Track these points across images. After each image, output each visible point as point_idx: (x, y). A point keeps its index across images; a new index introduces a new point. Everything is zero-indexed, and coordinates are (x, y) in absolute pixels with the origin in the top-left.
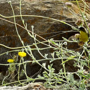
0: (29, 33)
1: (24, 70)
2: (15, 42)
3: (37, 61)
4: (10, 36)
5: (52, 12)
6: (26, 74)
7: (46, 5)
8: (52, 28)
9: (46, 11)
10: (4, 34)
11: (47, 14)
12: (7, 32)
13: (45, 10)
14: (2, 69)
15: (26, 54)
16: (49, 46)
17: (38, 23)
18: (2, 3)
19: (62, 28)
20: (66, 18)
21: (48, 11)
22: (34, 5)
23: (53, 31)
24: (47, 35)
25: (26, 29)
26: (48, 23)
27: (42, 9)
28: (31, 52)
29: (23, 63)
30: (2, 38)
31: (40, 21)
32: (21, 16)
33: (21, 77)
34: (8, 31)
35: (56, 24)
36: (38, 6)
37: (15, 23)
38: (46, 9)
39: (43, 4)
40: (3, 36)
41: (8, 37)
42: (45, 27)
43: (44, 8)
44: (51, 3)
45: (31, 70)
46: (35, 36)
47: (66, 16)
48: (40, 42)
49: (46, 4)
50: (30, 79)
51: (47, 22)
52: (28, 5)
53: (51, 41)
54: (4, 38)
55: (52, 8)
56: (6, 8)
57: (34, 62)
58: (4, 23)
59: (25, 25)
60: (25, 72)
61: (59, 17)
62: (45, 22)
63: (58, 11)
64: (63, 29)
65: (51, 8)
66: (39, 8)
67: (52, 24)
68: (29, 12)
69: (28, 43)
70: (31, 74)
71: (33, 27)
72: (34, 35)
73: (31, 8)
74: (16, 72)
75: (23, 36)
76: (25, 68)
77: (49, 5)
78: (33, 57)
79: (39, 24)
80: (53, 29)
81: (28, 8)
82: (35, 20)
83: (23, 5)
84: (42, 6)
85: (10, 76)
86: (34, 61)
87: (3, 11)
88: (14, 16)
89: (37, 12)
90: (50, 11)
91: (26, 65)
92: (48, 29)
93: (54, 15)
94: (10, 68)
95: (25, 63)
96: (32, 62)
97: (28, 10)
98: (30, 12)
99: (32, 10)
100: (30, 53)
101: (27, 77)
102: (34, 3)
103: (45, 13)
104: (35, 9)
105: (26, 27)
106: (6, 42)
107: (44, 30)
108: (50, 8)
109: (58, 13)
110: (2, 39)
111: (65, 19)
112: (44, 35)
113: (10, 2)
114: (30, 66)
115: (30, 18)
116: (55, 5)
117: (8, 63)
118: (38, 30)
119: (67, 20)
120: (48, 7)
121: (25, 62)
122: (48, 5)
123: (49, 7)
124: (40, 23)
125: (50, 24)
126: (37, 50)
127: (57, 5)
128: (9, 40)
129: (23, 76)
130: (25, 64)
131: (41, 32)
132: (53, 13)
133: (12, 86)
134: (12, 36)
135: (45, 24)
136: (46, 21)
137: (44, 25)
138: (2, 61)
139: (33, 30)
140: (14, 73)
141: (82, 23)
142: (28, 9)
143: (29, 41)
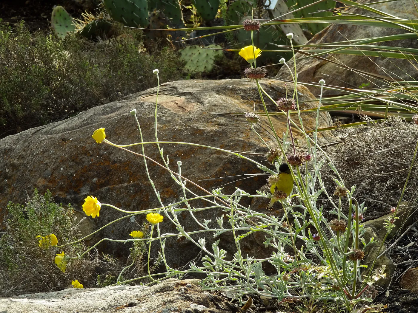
0: (172, 176)
1: (160, 253)
2: (148, 197)
3: (187, 234)
4: (138, 184)
5: (226, 135)
6: (165, 260)
7: (215, 119)
8: (225, 168)
9: (216, 133)
10: (126, 179)
11: (216, 138)
12: (132, 176)
13: (213, 131)
14: (121, 253)
15: (162, 217)
16: (215, 203)
17: (198, 156)
18: (125, 114)
19: (246, 167)
20: (255, 146)
21: (219, 132)
22: (190, 120)
23: (228, 173)
24: (214, 181)
25: (168, 169)
26: (218, 158)
27: (207, 128)
28: (175, 216)
29: (160, 237)
30: (122, 187)
31: (201, 153)
32: (157, 142)
33: (157, 267)
34: (134, 172)
35: (235, 159)
36: (199, 121)
37: (144, 155)
38: (215, 128)
39: (209, 117)
40: (125, 184)
41: (135, 186)
42: (210, 165)
43: (212, 125)
44: (226, 117)
45: (181, 254)
46: (185, 182)
47: (257, 143)
48: (198, 197)
49: (215, 117)
50: (173, 272)
51: (216, 156)
52: (178, 119)
53: (216, 193)
54: (127, 187)
55: (228, 127)
56: (132, 125)
57: (181, 236)
58: (127, 157)
59: (166, 160)
60: (162, 257)
61: (241, 144)
62: (212, 154)
63: (239, 133)
64: (248, 170)
65: (227, 125)
66: (201, 126)
67: (225, 159)
68: (180, 134)
69: (174, 197)
70: (181, 263)
71: (180, 163)
72: (183, 180)
73: (185, 126)
74: (145, 258)
75: (166, 183)
76: (163, 248)
77: (222, 120)
78: (179, 225)
79: (199, 159)
80: (229, 169)
81: (177, 125)
82: (192, 151)
83: (169, 119)
84: (208, 122)
85: (134, 265)
86: (181, 233)
87: (127, 132)
88: (142, 143)
89: (196, 134)
90: (223, 132)
91: (164, 243)
92: (216, 170)
93: (230, 141)
94: (136, 250)
95: (164, 238)
96: (176, 236)
97: (177, 130)
98: (182, 135)
99: (186, 129)
100: (173, 218)
101: (167, 267)
102: (191, 116)
103: (211, 137)
104: (192, 128)
105: (167, 164)
106: (130, 196)
107: (208, 170)
108: (224, 127)
109: (239, 136)
110: (122, 190)
111: (253, 149)
112: (208, 181)
113: (133, 110)
114: (179, 246)
115: (182, 146)
116: (234, 120)
117: (132, 238)
118: (197, 172)
119: (257, 151)
120: (219, 125)
121: (163, 236)
122: (219, 121)
123: (222, 125)
124: (202, 156)
125: (221, 159)
126: (188, 212)
127: (237, 120)
128: (136, 192)
129: (161, 267)
130: (162, 239)
131: (202, 176)
132: (230, 137)
133: (134, 285)
134: (143, 183)
135: (212, 158)
136: (215, 154)
137: (209, 161)
138: (122, 235)
139: (180, 169)
140: (143, 259)
141: (279, 156)
142: (177, 127)
143: (176, 193)
